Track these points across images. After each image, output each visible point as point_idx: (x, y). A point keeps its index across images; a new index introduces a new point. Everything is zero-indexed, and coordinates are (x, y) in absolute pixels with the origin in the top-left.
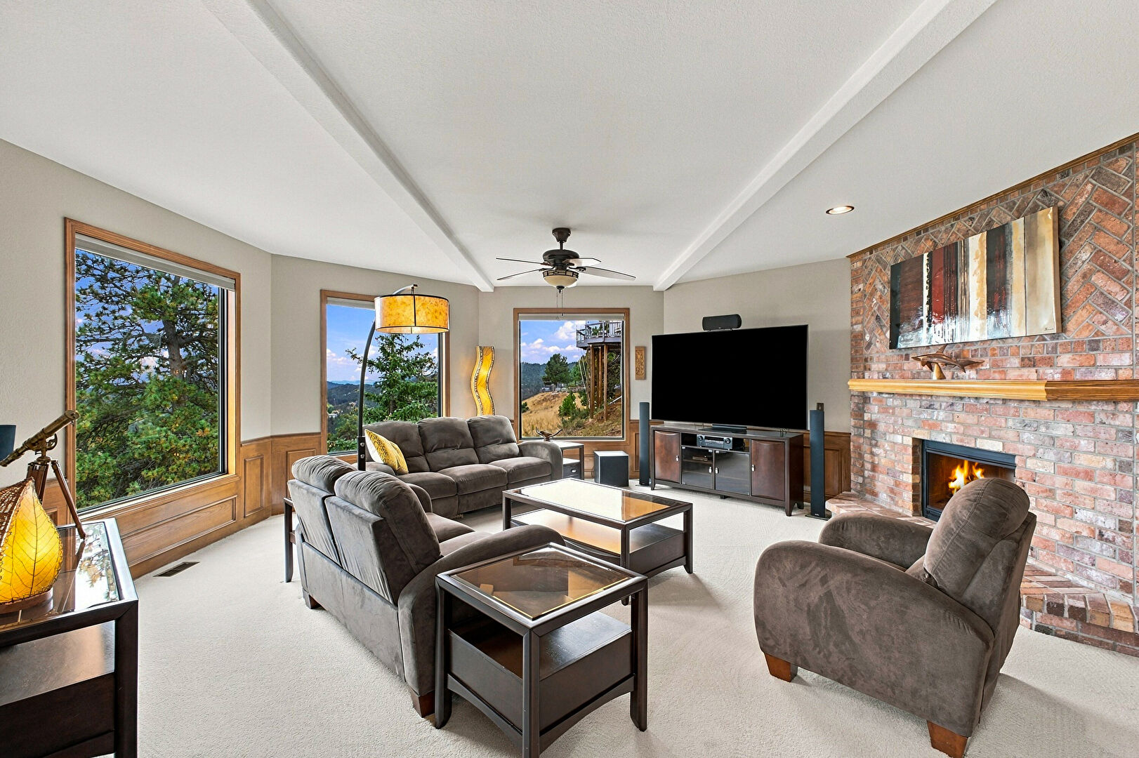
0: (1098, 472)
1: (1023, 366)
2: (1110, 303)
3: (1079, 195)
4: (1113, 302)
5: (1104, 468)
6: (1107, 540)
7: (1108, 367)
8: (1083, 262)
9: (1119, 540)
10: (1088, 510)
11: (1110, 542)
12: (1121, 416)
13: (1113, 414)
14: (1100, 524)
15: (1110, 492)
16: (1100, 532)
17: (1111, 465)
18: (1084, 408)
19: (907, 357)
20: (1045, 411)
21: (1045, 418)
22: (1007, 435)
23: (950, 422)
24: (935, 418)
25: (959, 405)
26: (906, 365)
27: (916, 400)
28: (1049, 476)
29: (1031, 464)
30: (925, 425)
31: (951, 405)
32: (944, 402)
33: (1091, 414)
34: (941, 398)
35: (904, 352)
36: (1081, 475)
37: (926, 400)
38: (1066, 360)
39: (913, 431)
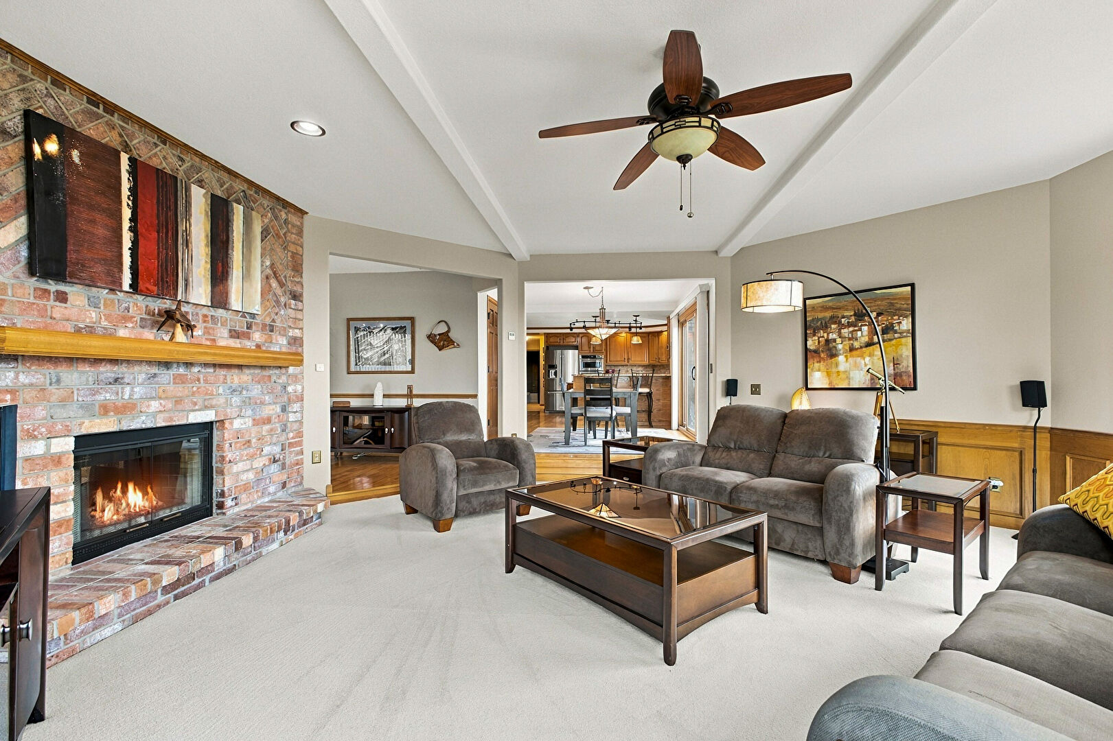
0: (273, 416)
1: (230, 336)
2: (278, 302)
4: (280, 301)
5: (276, 412)
7: (278, 344)
8: (266, 266)
9: (281, 457)
10: (269, 445)
11: (278, 461)
12: (282, 376)
13: (279, 376)
14: (274, 452)
15: (278, 427)
16: (274, 457)
17: (278, 410)
18: (266, 373)
19: (62, 297)
20: (245, 377)
21: (246, 382)
22: (218, 403)
23: (152, 398)
24: (126, 397)
25: (166, 376)
26: (58, 310)
27: (87, 372)
28: (248, 430)
29: (237, 424)
30: (105, 410)
31: (155, 375)
32: (140, 373)
33: (270, 377)
34: (137, 368)
35: (53, 286)
36: (266, 422)
37: (107, 371)
38: (257, 336)
39: (81, 425)
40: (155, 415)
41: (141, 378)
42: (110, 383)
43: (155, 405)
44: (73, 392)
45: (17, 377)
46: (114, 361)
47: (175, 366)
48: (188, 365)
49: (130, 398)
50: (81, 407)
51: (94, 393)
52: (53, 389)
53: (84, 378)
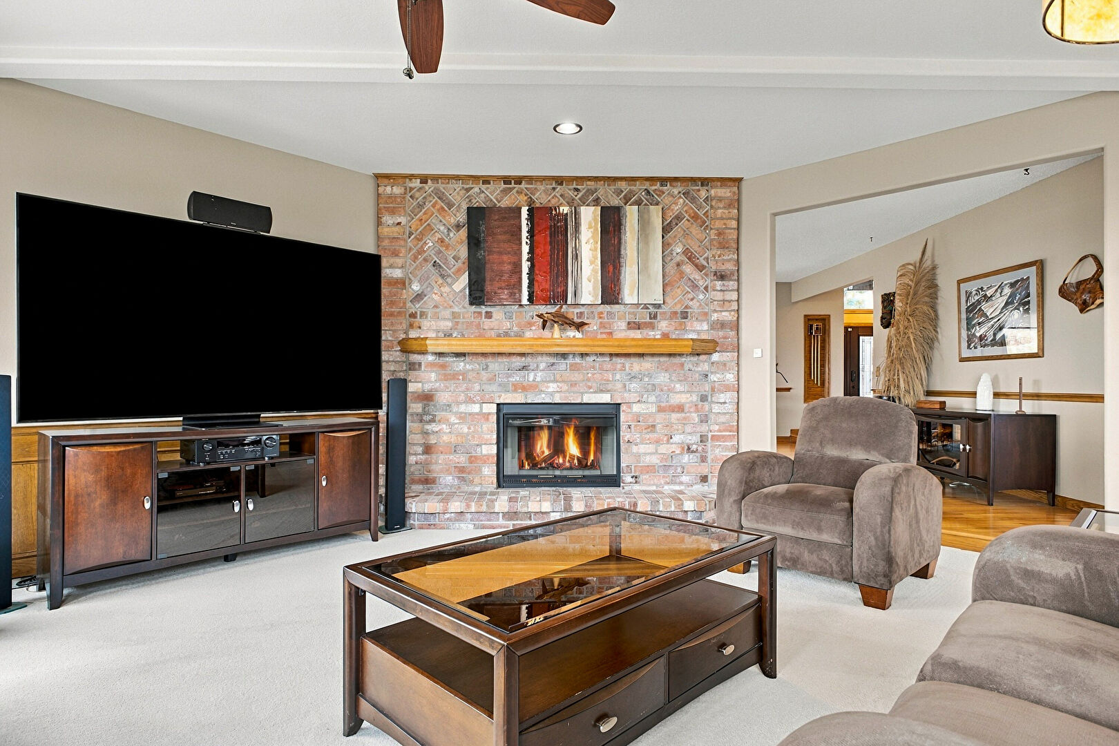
0: (687, 405)
1: (629, 328)
2: (695, 287)
3: (675, 204)
4: (697, 286)
5: (692, 402)
6: (693, 452)
7: (694, 331)
8: (677, 254)
9: (700, 449)
10: (680, 434)
11: (695, 452)
12: (702, 364)
13: (697, 364)
14: (688, 441)
15: (695, 417)
16: (688, 447)
17: (695, 398)
18: (677, 360)
19: (489, 315)
20: (648, 364)
21: (647, 370)
22: (615, 388)
23: (552, 382)
24: (531, 379)
25: (563, 364)
26: (487, 323)
27: (504, 362)
28: (651, 415)
29: (636, 408)
30: (517, 387)
31: (553, 364)
32: (543, 362)
33: (682, 365)
34: (540, 358)
35: (483, 309)
36: (676, 410)
37: (518, 362)
38: (663, 325)
39: (500, 397)
40: (552, 394)
41: (542, 366)
42: (520, 370)
43: (552, 387)
44: (495, 375)
45: (465, 366)
46: (522, 355)
47: (571, 356)
48: (583, 355)
49: (533, 381)
50: (500, 385)
51: (509, 376)
52: (483, 373)
53: (502, 366)
